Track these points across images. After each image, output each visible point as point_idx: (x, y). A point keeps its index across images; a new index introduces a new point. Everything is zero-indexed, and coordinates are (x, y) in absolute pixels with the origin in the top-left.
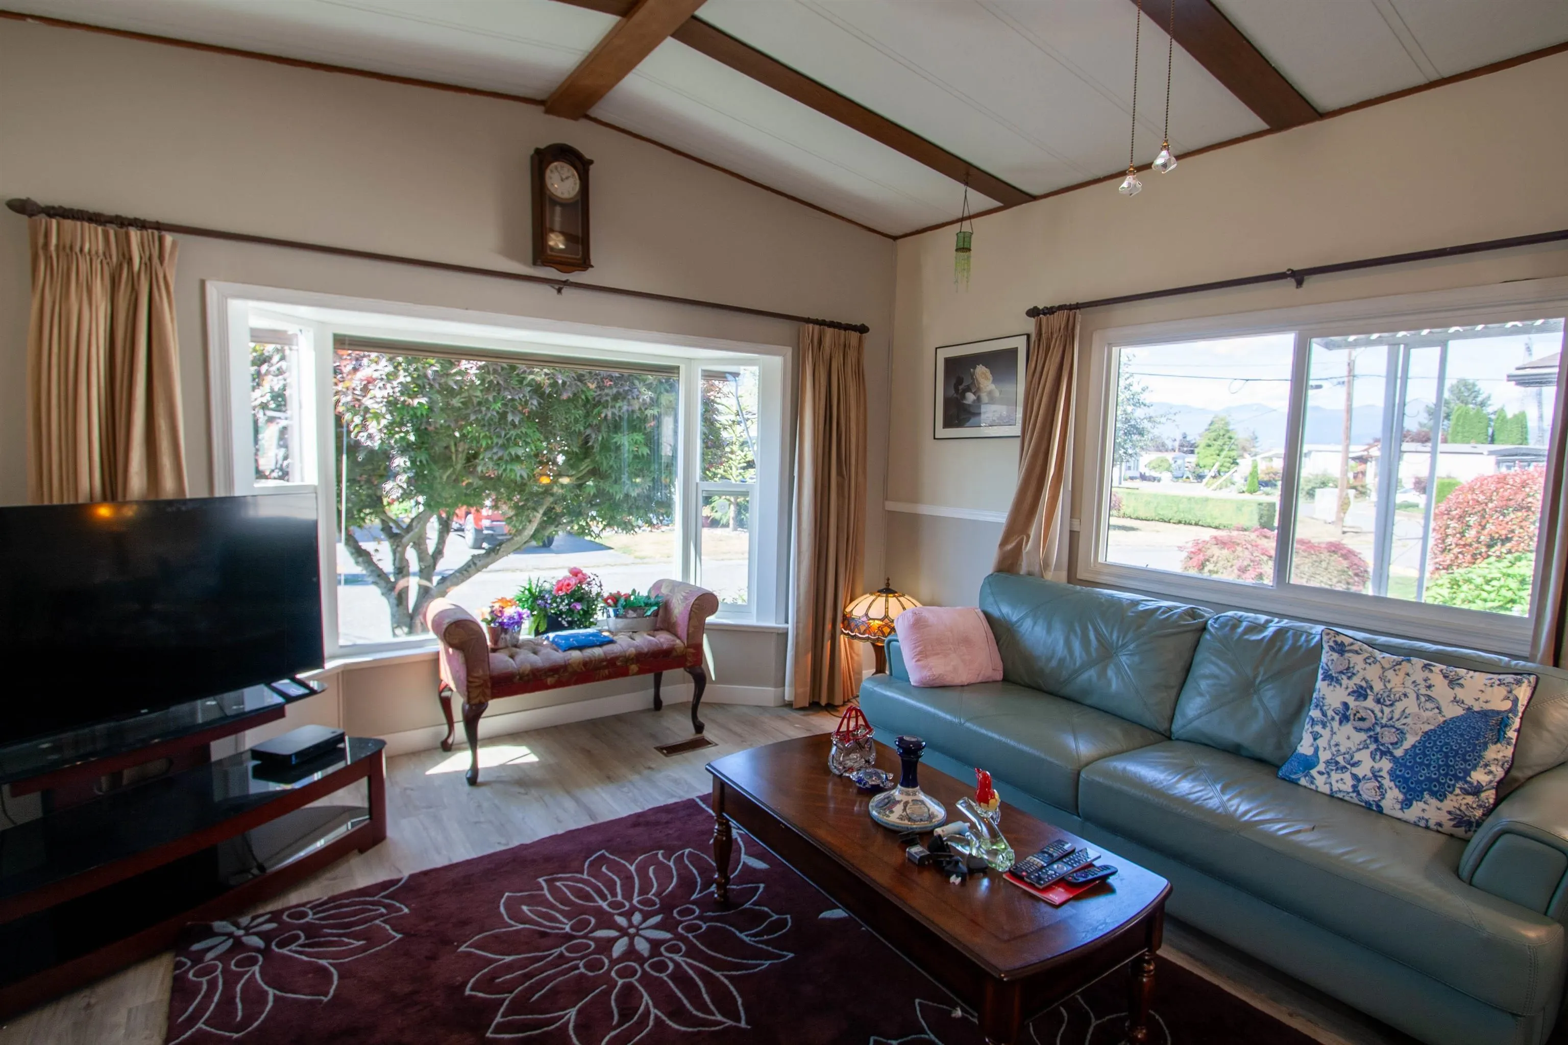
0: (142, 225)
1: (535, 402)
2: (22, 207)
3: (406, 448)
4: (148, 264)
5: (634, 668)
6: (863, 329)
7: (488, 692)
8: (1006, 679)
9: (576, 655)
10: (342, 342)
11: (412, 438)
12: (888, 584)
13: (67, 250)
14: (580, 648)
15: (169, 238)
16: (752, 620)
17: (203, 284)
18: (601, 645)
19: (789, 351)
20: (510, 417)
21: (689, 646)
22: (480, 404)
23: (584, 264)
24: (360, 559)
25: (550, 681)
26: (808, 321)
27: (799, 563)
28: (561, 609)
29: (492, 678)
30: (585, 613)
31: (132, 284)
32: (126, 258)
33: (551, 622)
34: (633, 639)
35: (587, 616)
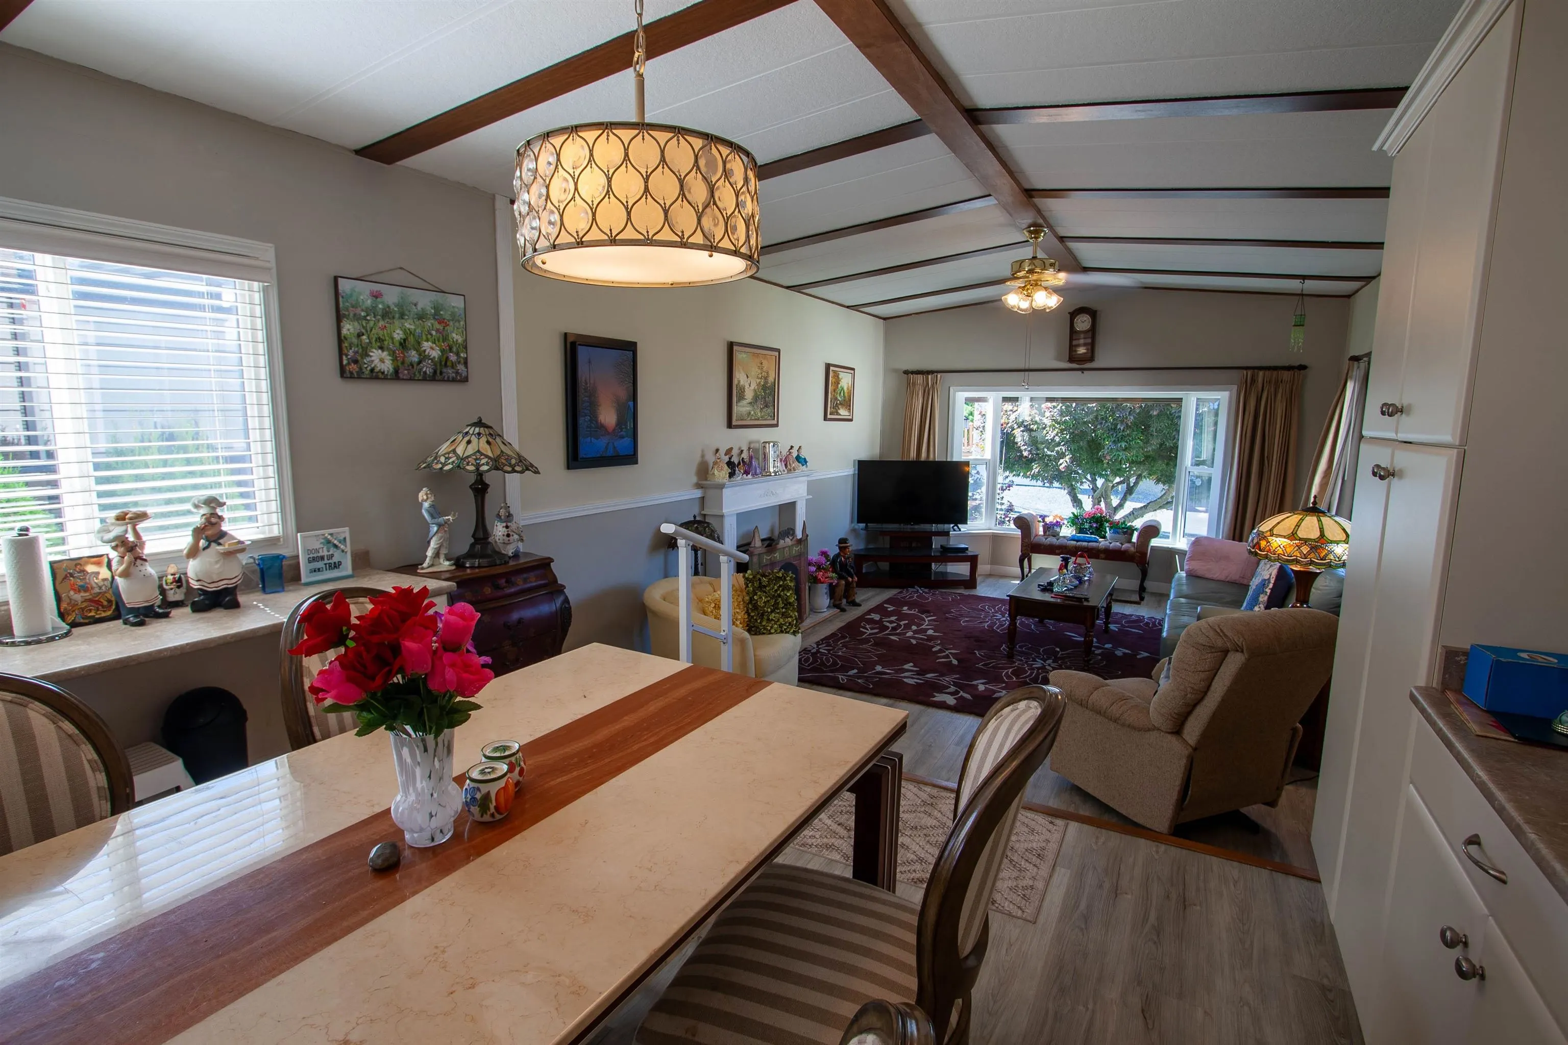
0: (933, 372)
1: (1132, 418)
2: (906, 372)
3: (1067, 442)
4: (933, 385)
5: (1102, 555)
6: (1303, 367)
7: (1029, 549)
9: (1074, 543)
10: (1005, 399)
11: (1068, 437)
13: (915, 384)
14: (1077, 541)
15: (939, 376)
17: (949, 387)
18: (1089, 542)
19: (1235, 388)
21: (1137, 551)
23: (1091, 359)
25: (1056, 551)
26: (1247, 368)
28: (1087, 526)
29: (1031, 544)
30: (1097, 529)
31: (928, 392)
32: (928, 384)
33: (1081, 530)
34: (1111, 543)
35: (1099, 530)
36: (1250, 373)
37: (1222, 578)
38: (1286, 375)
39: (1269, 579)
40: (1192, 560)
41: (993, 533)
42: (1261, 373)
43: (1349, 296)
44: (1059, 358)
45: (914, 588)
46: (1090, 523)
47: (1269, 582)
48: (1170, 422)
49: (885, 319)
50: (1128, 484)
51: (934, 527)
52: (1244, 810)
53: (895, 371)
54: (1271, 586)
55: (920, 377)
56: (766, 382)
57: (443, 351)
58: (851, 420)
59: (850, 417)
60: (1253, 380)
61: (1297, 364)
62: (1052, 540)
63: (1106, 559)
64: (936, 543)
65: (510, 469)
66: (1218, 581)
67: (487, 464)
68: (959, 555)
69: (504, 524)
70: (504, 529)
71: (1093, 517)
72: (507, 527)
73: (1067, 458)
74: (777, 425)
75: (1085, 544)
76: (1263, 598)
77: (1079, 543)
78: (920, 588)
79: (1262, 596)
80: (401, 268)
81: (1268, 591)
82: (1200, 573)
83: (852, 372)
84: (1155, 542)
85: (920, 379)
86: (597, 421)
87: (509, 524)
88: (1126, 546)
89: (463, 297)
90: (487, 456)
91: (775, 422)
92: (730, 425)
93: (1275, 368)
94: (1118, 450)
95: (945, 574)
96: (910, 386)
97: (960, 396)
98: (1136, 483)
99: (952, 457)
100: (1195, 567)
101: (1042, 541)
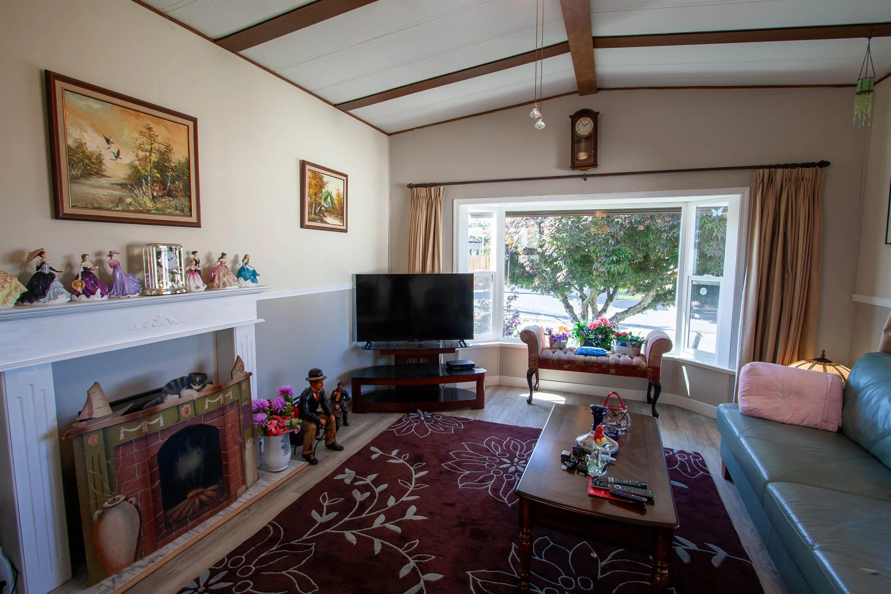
0: (435, 185)
1: (622, 233)
2: (410, 186)
3: (564, 257)
4: (436, 198)
5: (613, 371)
6: (824, 164)
7: (537, 364)
8: (841, 431)
9: (582, 357)
10: (509, 214)
11: (565, 252)
12: (823, 355)
13: (419, 197)
14: (586, 355)
15: (442, 188)
16: (714, 364)
17: (453, 201)
18: (597, 356)
19: (747, 190)
20: (611, 241)
21: (649, 367)
22: (596, 235)
23: (595, 165)
24: (568, 310)
25: (566, 366)
26: (763, 167)
27: (743, 330)
28: (592, 336)
29: (539, 359)
30: (603, 340)
31: (431, 205)
32: (431, 196)
33: (587, 342)
34: (619, 357)
35: (605, 342)
36: (767, 171)
37: (796, 420)
38: (808, 172)
40: (751, 395)
41: (500, 344)
42: (779, 171)
44: (560, 166)
45: (416, 412)
46: (595, 334)
48: (654, 237)
49: (389, 135)
50: (609, 293)
51: (441, 344)
53: (401, 186)
55: (423, 189)
56: (165, 159)
58: (345, 231)
59: (344, 228)
60: (771, 180)
61: (819, 161)
62: (559, 354)
63: (617, 374)
64: (442, 359)
68: (464, 373)
71: (598, 329)
73: (564, 272)
74: (192, 225)
75: (594, 358)
77: (588, 358)
82: (765, 414)
83: (345, 178)
84: (669, 355)
85: (423, 192)
88: (636, 360)
91: (191, 221)
92: (58, 214)
93: (794, 166)
94: (609, 264)
96: (414, 200)
97: (463, 209)
98: (615, 292)
99: (457, 269)
100: (755, 406)
101: (550, 354)
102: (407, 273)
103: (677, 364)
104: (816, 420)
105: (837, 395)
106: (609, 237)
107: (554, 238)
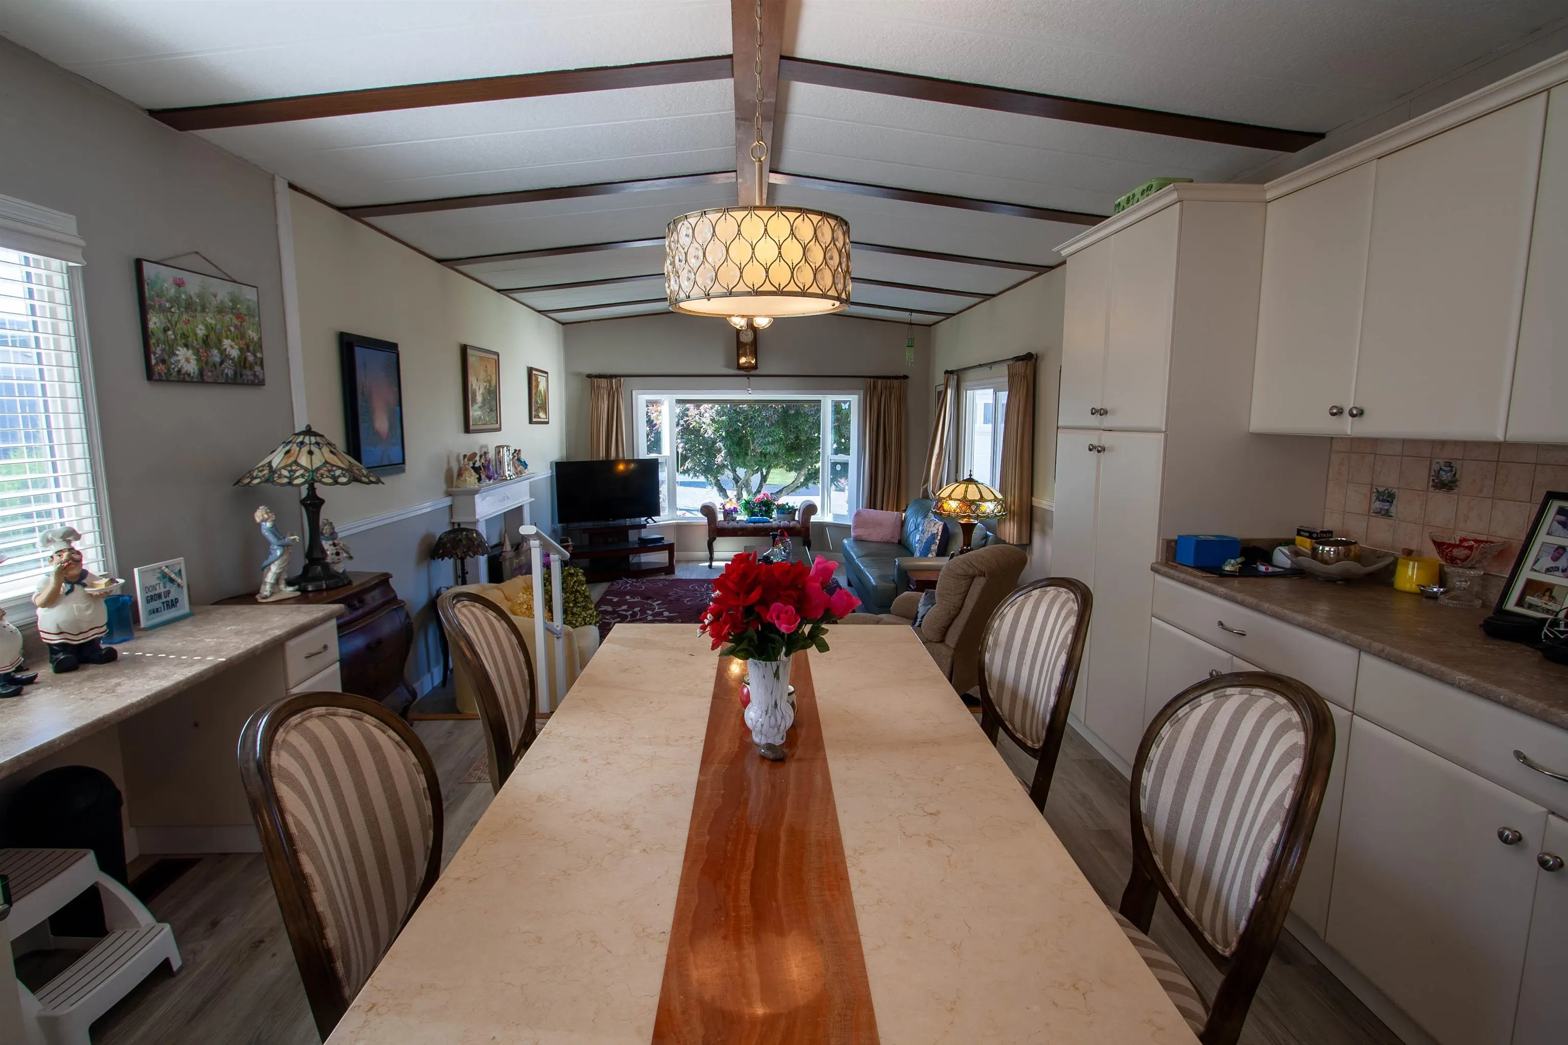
0: (616, 376)
1: (776, 416)
2: (589, 376)
3: (723, 439)
4: (617, 388)
6: (906, 376)
7: (716, 535)
8: (900, 542)
9: (750, 525)
10: (679, 401)
11: (724, 434)
13: (598, 387)
14: (754, 523)
15: (621, 380)
16: (847, 522)
17: (632, 391)
18: (764, 523)
19: (862, 392)
20: (766, 424)
21: (802, 527)
22: (752, 418)
23: (755, 367)
25: (739, 533)
26: (868, 377)
28: (756, 510)
29: (718, 529)
30: (766, 511)
31: (613, 395)
32: (612, 387)
33: (753, 514)
34: (780, 522)
35: (768, 512)
36: (872, 380)
37: (879, 539)
38: (896, 383)
39: (937, 533)
40: (857, 528)
41: (677, 523)
42: (880, 381)
43: (930, 326)
44: (728, 366)
45: (621, 579)
46: (760, 507)
47: (938, 535)
48: (803, 420)
49: (563, 324)
50: (762, 473)
51: (628, 522)
52: (967, 692)
53: (578, 375)
54: (939, 537)
55: (604, 381)
56: (490, 386)
57: (241, 350)
58: (547, 423)
59: (547, 420)
60: (875, 387)
61: (902, 375)
62: (732, 524)
64: (633, 536)
65: (329, 481)
66: (876, 542)
67: (344, 476)
68: (655, 545)
69: (331, 542)
70: (332, 547)
71: (762, 502)
72: (334, 545)
73: (723, 454)
74: (499, 429)
75: (761, 524)
76: (934, 547)
77: (756, 524)
78: (628, 578)
79: (933, 546)
80: (196, 253)
81: (938, 542)
82: (864, 538)
83: (546, 375)
84: (814, 519)
85: (604, 382)
86: (374, 428)
87: (336, 542)
88: (792, 524)
89: (255, 289)
90: (339, 468)
91: (497, 426)
92: (467, 430)
93: (888, 377)
94: (765, 444)
95: (639, 564)
96: (594, 391)
97: (641, 398)
98: (768, 473)
99: (638, 456)
100: (860, 533)
101: (726, 525)
102: (589, 459)
103: (822, 526)
104: (888, 538)
105: (899, 523)
106: (765, 420)
107: (713, 420)
